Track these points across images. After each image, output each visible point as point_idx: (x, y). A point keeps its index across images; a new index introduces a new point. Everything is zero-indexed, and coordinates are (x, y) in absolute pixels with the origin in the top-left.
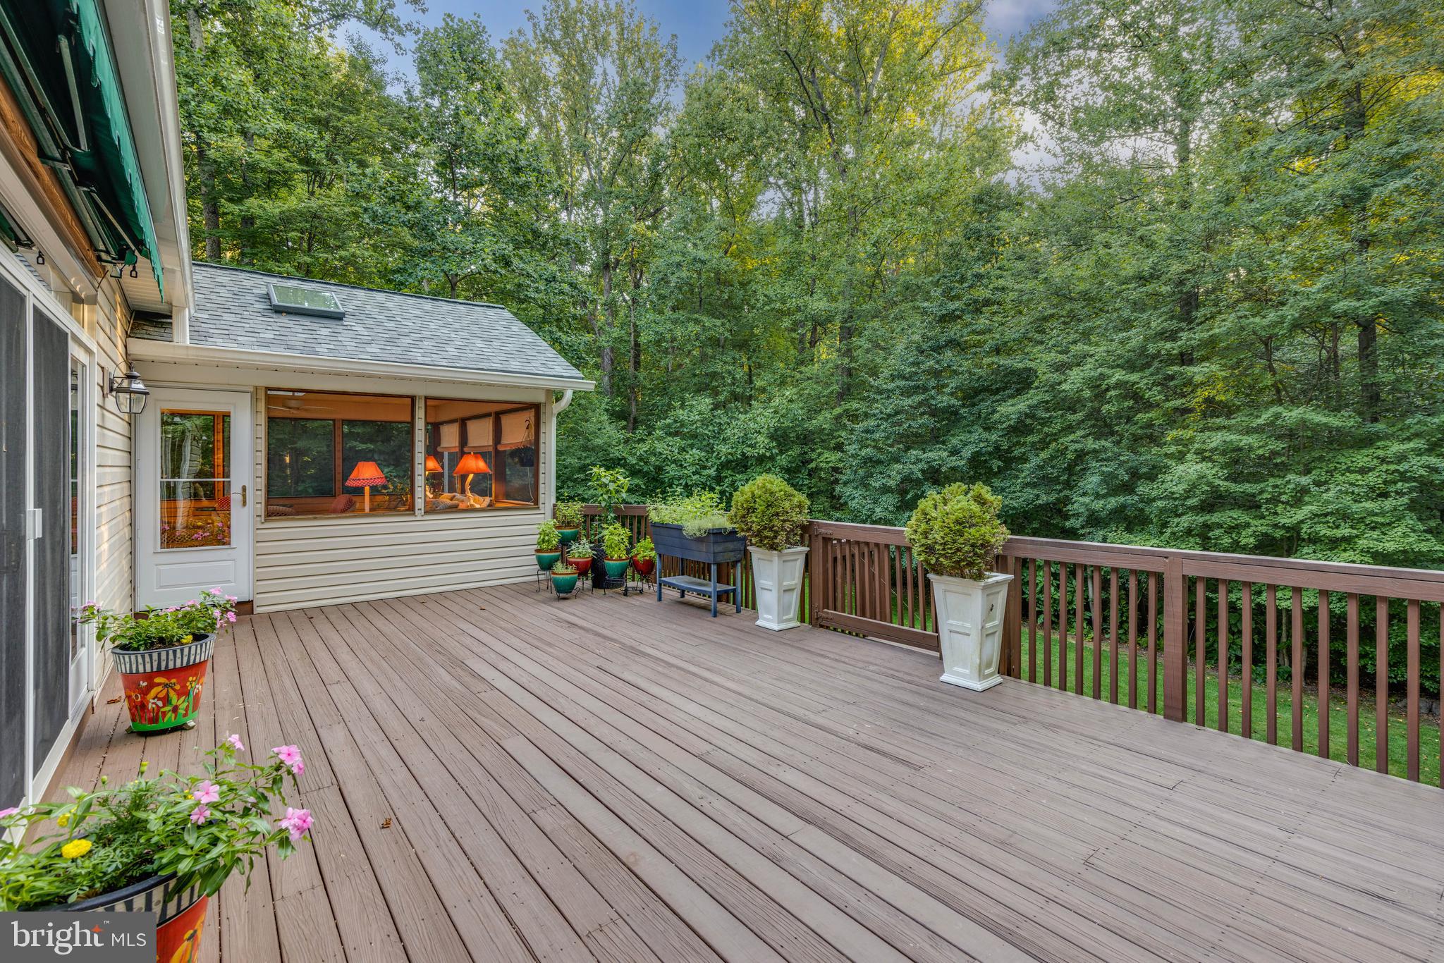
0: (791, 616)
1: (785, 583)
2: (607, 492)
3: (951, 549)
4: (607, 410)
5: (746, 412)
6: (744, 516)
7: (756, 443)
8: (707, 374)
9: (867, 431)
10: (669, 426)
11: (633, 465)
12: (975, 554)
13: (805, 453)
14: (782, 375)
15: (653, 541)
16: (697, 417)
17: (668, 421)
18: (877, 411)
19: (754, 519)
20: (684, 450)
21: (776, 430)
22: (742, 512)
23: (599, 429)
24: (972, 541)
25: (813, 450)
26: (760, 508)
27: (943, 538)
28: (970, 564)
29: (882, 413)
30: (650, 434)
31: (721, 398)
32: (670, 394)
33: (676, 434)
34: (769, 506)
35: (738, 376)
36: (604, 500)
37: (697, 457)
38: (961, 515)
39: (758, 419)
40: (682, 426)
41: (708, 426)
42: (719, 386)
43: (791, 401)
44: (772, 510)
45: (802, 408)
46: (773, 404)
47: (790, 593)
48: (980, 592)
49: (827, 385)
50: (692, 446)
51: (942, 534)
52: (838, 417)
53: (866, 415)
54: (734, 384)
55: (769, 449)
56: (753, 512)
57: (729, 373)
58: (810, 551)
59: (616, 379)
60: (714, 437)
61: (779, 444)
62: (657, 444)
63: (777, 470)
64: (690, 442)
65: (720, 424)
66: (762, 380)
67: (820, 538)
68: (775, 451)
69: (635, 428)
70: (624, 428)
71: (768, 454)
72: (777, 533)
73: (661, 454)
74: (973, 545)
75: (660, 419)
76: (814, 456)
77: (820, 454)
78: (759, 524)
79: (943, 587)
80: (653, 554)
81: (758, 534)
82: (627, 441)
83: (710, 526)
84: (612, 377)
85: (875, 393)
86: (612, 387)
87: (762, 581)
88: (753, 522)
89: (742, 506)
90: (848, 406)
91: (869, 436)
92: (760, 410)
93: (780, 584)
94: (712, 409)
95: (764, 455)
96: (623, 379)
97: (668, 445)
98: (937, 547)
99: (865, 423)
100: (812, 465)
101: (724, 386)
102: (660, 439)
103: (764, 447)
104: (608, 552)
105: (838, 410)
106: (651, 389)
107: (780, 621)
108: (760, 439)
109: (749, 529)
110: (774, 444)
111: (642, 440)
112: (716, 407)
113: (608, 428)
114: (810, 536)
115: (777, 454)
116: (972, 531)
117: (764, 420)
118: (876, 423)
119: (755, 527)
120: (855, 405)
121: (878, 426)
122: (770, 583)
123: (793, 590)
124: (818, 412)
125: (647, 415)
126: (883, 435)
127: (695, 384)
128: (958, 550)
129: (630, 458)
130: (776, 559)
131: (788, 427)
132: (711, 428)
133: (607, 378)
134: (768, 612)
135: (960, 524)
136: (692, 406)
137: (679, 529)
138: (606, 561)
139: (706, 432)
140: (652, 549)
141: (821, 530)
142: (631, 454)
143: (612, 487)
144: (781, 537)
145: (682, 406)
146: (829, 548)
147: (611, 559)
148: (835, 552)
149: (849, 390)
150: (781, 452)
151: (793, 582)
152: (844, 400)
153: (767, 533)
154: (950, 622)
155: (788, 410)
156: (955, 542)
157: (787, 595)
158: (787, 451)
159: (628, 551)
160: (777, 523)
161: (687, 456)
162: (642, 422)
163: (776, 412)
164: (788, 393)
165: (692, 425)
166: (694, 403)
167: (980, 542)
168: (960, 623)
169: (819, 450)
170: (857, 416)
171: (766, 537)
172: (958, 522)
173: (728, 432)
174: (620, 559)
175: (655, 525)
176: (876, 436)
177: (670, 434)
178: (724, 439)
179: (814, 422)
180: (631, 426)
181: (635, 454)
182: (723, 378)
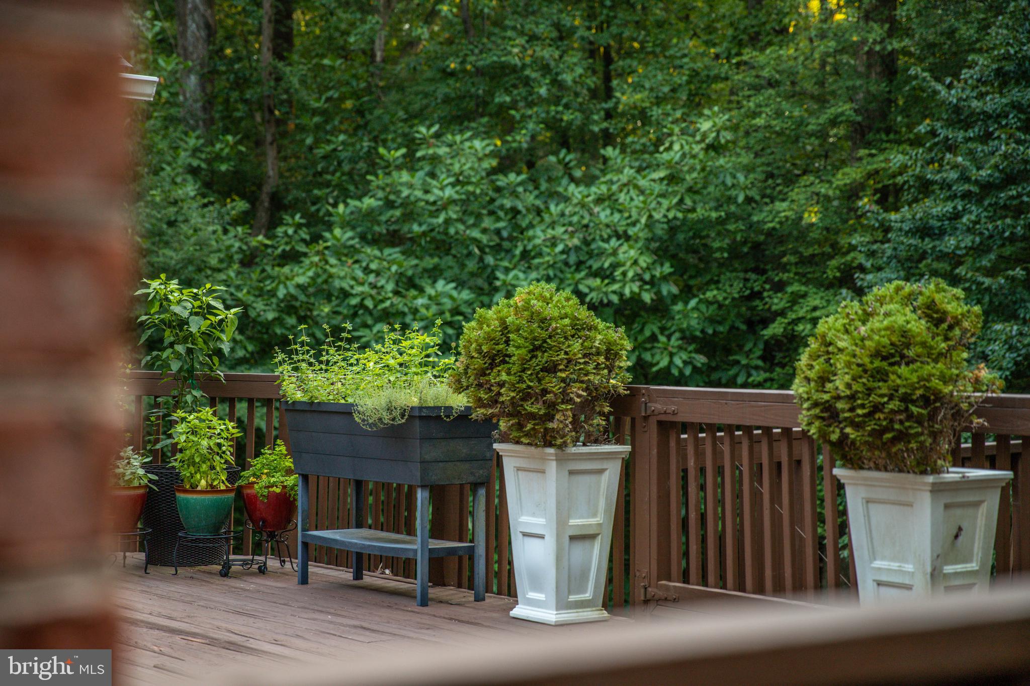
0: (588, 595)
1: (573, 522)
2: (185, 340)
3: (863, 406)
4: (194, 171)
5: (589, 180)
6: (483, 373)
7: (614, 266)
8: (479, 72)
9: (924, 231)
10: (370, 215)
11: (268, 325)
12: (910, 417)
13: (756, 295)
14: (695, 73)
15: (291, 452)
16: (449, 192)
17: (368, 202)
18: (953, 175)
19: (504, 377)
20: (411, 283)
21: (673, 230)
22: (479, 363)
23: (171, 224)
24: (902, 390)
25: (779, 287)
26: (517, 353)
27: (849, 386)
28: (902, 436)
29: (967, 180)
30: (316, 238)
31: (521, 139)
32: (376, 126)
33: (394, 239)
34: (536, 348)
35: (568, 78)
36: (178, 356)
37: (448, 304)
38: (885, 341)
39: (622, 197)
40: (409, 217)
41: (479, 217)
42: (514, 105)
43: (715, 148)
44: (542, 358)
45: (749, 169)
46: (666, 156)
47: (587, 544)
48: (926, 498)
49: (822, 100)
50: (434, 274)
51: (847, 378)
52: (852, 193)
53: (925, 187)
54: (557, 101)
55: (652, 282)
56: (504, 362)
57: (545, 69)
58: (632, 453)
59: (222, 83)
60: (497, 249)
61: (681, 269)
62: (335, 267)
63: (674, 342)
64: (430, 262)
65: (515, 212)
66: (638, 87)
67: (653, 423)
68: (669, 289)
69: (273, 223)
70: (243, 219)
71: (647, 297)
72: (552, 406)
73: (345, 294)
74: (905, 399)
75: (345, 195)
76: (778, 302)
77: (795, 299)
78: (513, 388)
79: (863, 492)
80: (291, 480)
81: (514, 411)
82: (249, 260)
83: (415, 401)
84: (208, 77)
85: (950, 124)
86: (209, 104)
87: (524, 519)
88: (501, 385)
89: (479, 351)
90: (878, 163)
91: (928, 244)
92: (628, 172)
93: (561, 523)
94: (493, 171)
95: (635, 299)
96: (241, 83)
97: (367, 270)
98: (840, 405)
99: (919, 210)
100: (776, 329)
101: (530, 105)
102: (345, 252)
103: (639, 277)
104: (186, 473)
105: (850, 174)
106: (323, 112)
107: (562, 605)
108: (627, 253)
109: (494, 402)
110: (667, 269)
111: (292, 257)
112: (506, 164)
113: (196, 219)
114: (633, 420)
115: (675, 299)
116: (903, 370)
117: (639, 200)
118: (949, 207)
119: (507, 395)
120: (897, 159)
121: (956, 216)
122: (541, 521)
123: (592, 537)
124: (790, 180)
125: (308, 187)
126: (968, 241)
127: (447, 100)
128: (877, 408)
129: (259, 305)
130: (552, 467)
131: (706, 222)
132: (487, 222)
133: (193, 79)
134: (537, 587)
135: (884, 358)
136: (435, 160)
137: (346, 412)
138: (181, 496)
139: (476, 234)
140: (289, 472)
141: (653, 406)
142: (260, 293)
143: (196, 326)
144: (562, 420)
145: (410, 163)
146: (673, 444)
147: (193, 489)
148: (685, 458)
149: (884, 116)
150: (687, 292)
151: (593, 521)
152: (868, 145)
153: (531, 407)
154: (878, 564)
155: (708, 174)
156: (869, 391)
157: (578, 551)
158: (703, 288)
159: (233, 476)
160: (553, 384)
161: (420, 301)
162: (292, 207)
163: (672, 179)
164: (705, 126)
165: (434, 214)
166: (443, 151)
167: (919, 392)
168: (894, 565)
169: (795, 287)
170: (898, 190)
171: (532, 416)
172: (877, 354)
173: (539, 235)
174: (212, 489)
175: (295, 408)
176: (950, 243)
177: (376, 241)
178: (525, 255)
179: (780, 206)
180: (263, 216)
181: (273, 293)
182: (527, 82)
